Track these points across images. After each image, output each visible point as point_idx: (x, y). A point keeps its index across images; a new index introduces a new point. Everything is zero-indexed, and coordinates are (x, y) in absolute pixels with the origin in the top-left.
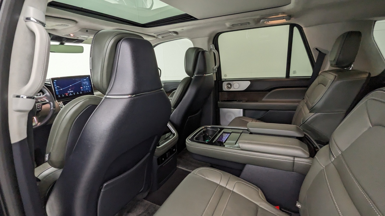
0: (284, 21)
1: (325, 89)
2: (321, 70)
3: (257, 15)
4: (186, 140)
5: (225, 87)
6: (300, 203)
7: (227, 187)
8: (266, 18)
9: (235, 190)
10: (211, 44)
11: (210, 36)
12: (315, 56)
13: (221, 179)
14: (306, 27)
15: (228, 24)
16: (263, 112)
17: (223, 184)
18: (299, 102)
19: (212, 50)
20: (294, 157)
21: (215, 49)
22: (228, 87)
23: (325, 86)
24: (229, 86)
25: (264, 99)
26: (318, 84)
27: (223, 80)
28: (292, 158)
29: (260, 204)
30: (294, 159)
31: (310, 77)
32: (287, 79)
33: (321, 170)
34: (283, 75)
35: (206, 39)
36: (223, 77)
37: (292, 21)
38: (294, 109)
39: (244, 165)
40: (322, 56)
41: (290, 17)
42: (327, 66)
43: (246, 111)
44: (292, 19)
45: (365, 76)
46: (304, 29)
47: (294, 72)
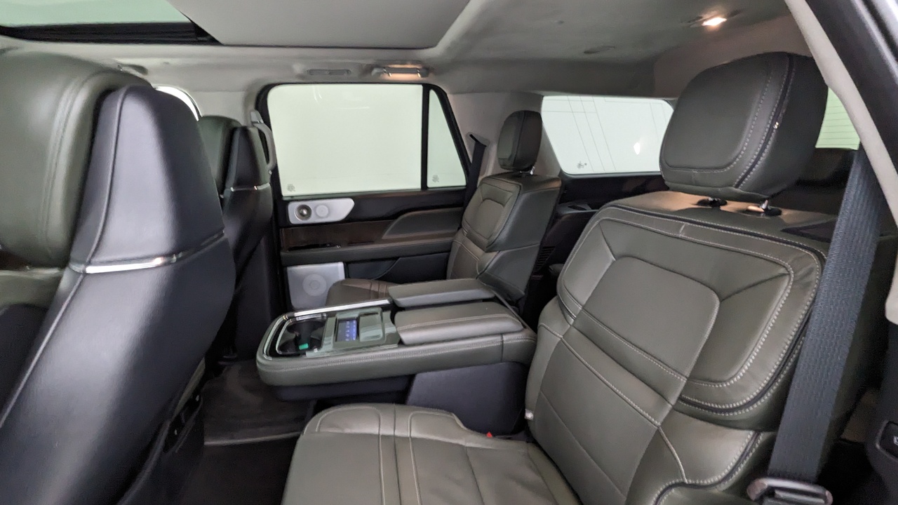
0: (418, 77)
1: (505, 211)
2: (481, 173)
3: (369, 57)
4: (259, 358)
5: (294, 217)
6: (531, 410)
7: (398, 433)
8: (384, 66)
9: (415, 434)
10: (252, 111)
11: (248, 90)
12: (469, 147)
13: (380, 421)
14: (454, 93)
15: (298, 68)
16: (387, 263)
17: (387, 431)
18: (453, 234)
19: (256, 125)
20: (502, 334)
21: (264, 122)
22: (302, 215)
23: (504, 205)
24: (305, 212)
25: (385, 236)
26: (484, 200)
27: (285, 199)
28: (498, 338)
29: (466, 442)
30: (502, 338)
31: (464, 188)
32: (424, 193)
33: (559, 343)
34: (417, 185)
35: (240, 96)
36: (286, 192)
37: (430, 80)
38: (448, 249)
39: (411, 378)
40: (480, 148)
41: (427, 69)
42: (491, 166)
43: (350, 265)
44: (431, 75)
45: (557, 184)
46: (450, 97)
47: (435, 179)
